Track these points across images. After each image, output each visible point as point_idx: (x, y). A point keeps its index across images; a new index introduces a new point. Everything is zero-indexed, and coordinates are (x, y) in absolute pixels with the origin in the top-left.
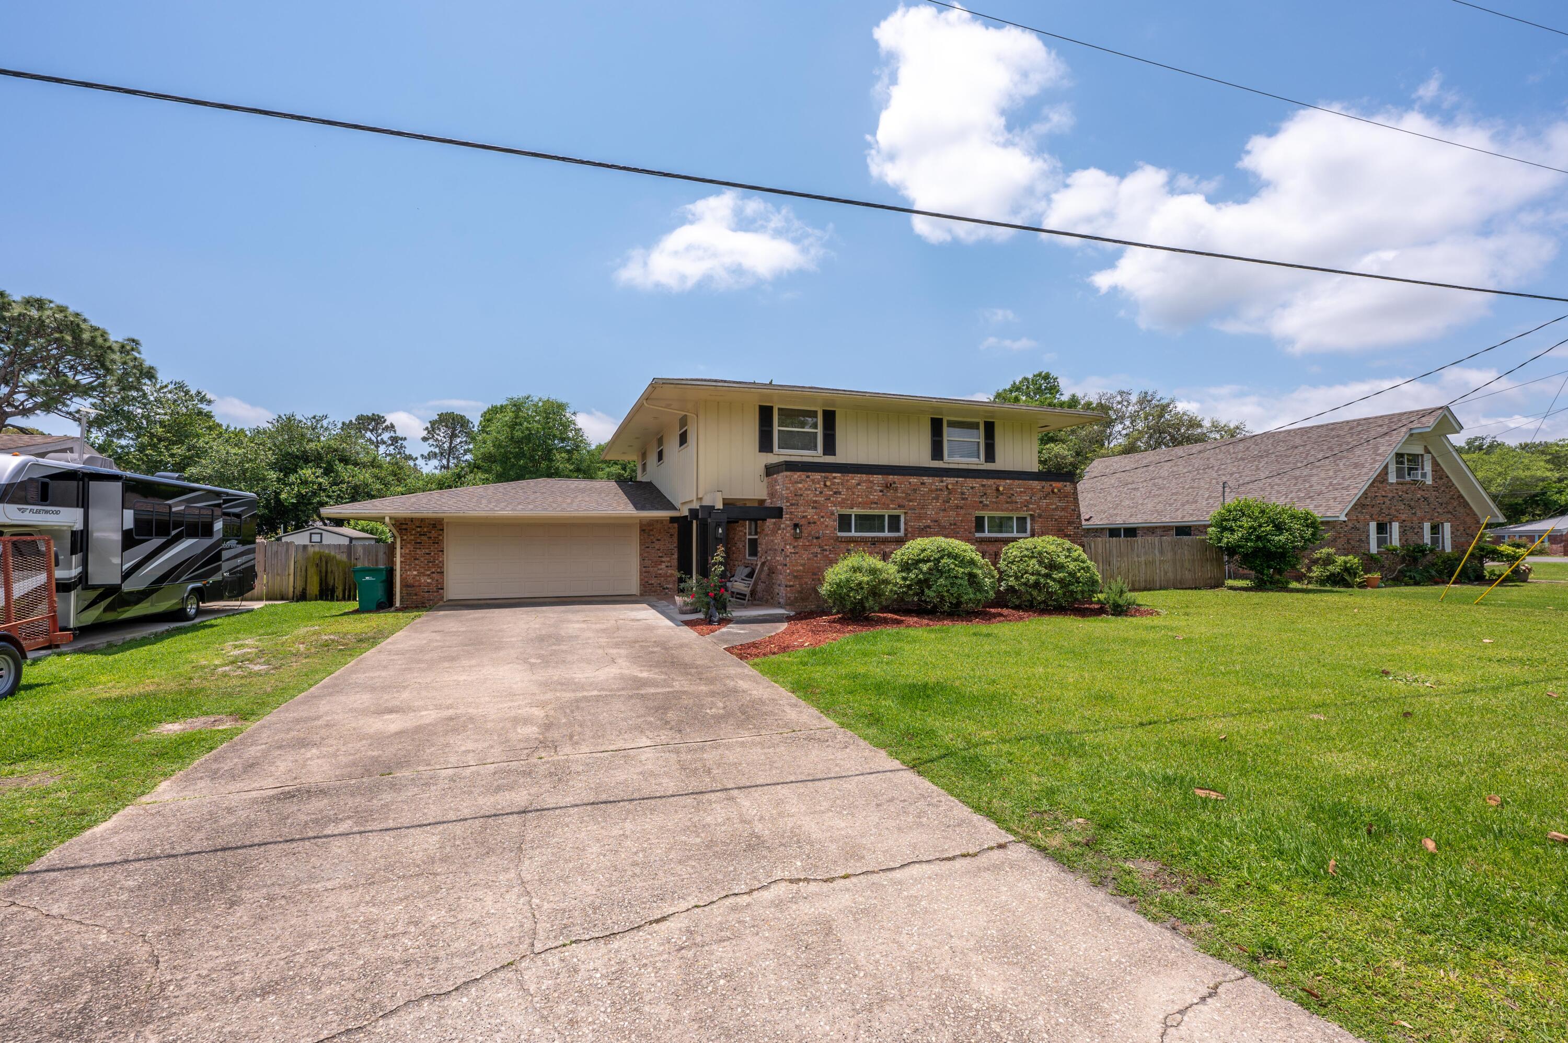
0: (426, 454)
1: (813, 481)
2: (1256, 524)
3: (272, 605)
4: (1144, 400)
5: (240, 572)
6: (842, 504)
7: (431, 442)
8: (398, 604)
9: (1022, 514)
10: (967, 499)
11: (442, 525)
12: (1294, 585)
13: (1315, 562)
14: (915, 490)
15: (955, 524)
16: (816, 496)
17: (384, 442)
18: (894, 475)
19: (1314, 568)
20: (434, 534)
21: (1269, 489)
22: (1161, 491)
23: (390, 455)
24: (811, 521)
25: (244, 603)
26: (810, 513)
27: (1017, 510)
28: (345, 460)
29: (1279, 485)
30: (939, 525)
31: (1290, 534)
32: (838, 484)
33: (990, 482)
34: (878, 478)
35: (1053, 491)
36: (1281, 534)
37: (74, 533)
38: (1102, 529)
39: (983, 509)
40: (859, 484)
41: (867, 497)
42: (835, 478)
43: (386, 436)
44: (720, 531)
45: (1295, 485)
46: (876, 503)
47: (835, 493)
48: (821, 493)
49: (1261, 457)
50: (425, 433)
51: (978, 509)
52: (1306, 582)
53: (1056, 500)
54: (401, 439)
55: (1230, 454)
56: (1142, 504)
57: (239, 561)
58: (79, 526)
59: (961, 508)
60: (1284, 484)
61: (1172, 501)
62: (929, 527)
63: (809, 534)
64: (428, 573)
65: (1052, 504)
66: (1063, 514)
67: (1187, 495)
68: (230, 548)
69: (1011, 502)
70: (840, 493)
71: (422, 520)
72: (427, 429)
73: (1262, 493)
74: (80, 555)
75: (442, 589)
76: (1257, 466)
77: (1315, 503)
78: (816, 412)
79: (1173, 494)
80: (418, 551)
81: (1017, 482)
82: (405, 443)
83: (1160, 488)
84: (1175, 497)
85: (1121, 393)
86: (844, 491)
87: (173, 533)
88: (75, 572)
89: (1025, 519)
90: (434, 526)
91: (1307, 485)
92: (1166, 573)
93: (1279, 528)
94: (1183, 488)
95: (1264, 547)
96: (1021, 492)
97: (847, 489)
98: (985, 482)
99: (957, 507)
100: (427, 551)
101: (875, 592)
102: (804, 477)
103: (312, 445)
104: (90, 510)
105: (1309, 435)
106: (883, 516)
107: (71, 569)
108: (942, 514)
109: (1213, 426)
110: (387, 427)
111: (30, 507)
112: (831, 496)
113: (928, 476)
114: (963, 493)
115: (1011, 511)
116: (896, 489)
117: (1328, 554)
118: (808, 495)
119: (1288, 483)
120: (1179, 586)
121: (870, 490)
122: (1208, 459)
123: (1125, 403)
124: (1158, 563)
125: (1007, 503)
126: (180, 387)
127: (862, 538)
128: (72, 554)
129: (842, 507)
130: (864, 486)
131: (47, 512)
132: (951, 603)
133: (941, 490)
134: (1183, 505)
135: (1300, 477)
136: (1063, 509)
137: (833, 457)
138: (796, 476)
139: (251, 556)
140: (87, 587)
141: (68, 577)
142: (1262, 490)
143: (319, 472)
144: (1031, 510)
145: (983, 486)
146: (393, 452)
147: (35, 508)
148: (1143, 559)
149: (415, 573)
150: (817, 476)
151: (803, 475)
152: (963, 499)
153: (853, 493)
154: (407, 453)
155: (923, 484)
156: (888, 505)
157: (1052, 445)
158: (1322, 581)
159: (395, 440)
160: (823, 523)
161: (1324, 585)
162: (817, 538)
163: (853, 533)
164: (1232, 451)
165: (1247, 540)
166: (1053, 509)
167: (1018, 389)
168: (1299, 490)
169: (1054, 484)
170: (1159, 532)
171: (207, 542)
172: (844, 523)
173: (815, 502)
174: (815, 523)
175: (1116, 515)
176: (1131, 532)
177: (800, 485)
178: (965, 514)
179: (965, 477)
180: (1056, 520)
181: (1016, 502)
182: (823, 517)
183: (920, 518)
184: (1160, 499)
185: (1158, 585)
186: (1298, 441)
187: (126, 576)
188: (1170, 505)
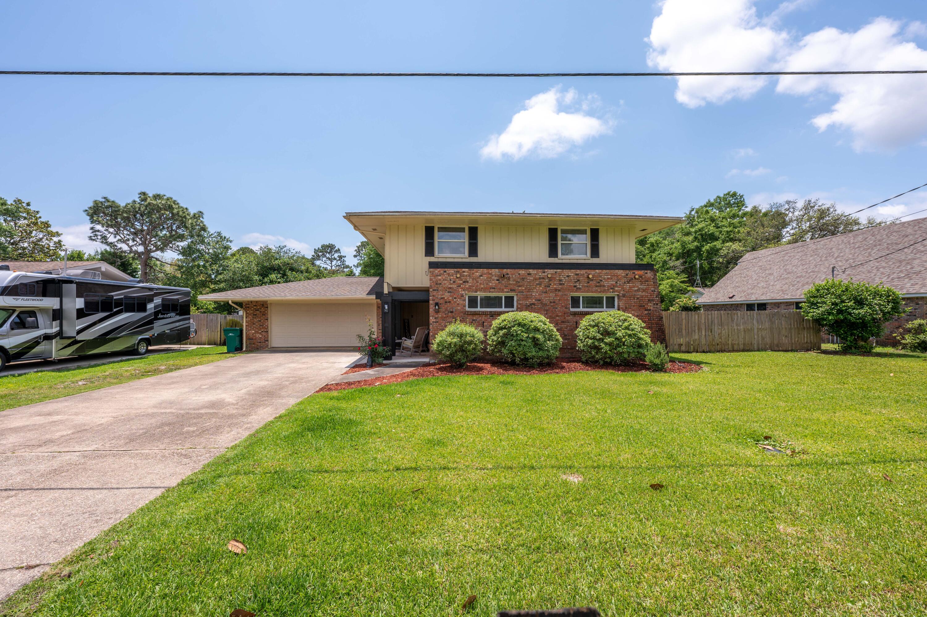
0: (356, 265)
1: (449, 274)
2: (838, 301)
3: (200, 348)
4: (808, 206)
5: (178, 330)
6: (469, 289)
7: (358, 257)
8: (244, 349)
9: (610, 295)
10: (564, 284)
11: (267, 304)
12: (879, 350)
13: (909, 331)
14: (523, 279)
15: (554, 302)
16: (451, 284)
17: (335, 259)
18: (507, 268)
19: (906, 337)
20: (263, 310)
21: (875, 271)
22: (789, 275)
23: (338, 266)
24: (448, 301)
25: (182, 346)
26: (447, 296)
27: (604, 291)
28: (292, 269)
29: (884, 268)
30: (541, 303)
31: (870, 308)
32: (466, 276)
33: (583, 272)
34: (495, 271)
35: (635, 277)
36: (862, 308)
37: (54, 311)
38: (741, 304)
39: (576, 291)
40: (481, 276)
41: (487, 284)
42: (464, 272)
43: (336, 255)
44: (386, 307)
45: (898, 267)
46: (494, 288)
47: (464, 282)
48: (454, 282)
49: (875, 246)
50: (355, 253)
51: (572, 292)
52: (900, 348)
53: (638, 284)
54: (343, 257)
55: (850, 244)
56: (773, 285)
57: (177, 324)
58: (57, 306)
59: (559, 291)
60: (889, 267)
61: (795, 282)
62: (534, 304)
63: (446, 310)
64: (260, 332)
65: (634, 287)
66: (644, 294)
67: (808, 278)
68: (170, 317)
69: (600, 286)
70: (468, 282)
71: (257, 302)
72: (356, 250)
73: (868, 275)
74: (58, 321)
75: (268, 341)
76: (870, 253)
77: (912, 282)
78: (464, 228)
79: (798, 277)
80: (255, 320)
81: (605, 271)
82: (345, 259)
83: (789, 273)
84: (798, 279)
85: (788, 202)
86: (470, 281)
87: (115, 310)
88: (55, 330)
89: (613, 298)
90: (263, 305)
91: (909, 267)
92: (763, 338)
93: (860, 303)
94: (807, 272)
95: (846, 318)
96: (608, 278)
97: (473, 279)
98: (578, 272)
99: (556, 290)
100: (259, 319)
101: (461, 349)
102: (442, 272)
103: (276, 262)
104: (63, 299)
105: (921, 225)
106: (502, 297)
107: (52, 328)
108: (544, 295)
109: (869, 223)
110: (336, 250)
111: (21, 298)
112: (461, 284)
113: (533, 269)
114: (560, 280)
115: (600, 292)
116: (509, 279)
117: (920, 325)
118: (445, 284)
119: (893, 266)
120: (776, 348)
121: (489, 279)
122: (831, 249)
123: (792, 210)
124: (756, 331)
125: (597, 286)
126: (219, 234)
127: (483, 312)
128: (53, 321)
129: (469, 291)
130: (485, 277)
131: (33, 300)
132: (520, 358)
133: (543, 278)
134: (803, 285)
135: (904, 260)
136: (644, 291)
137: (476, 258)
138: (437, 272)
139: (187, 322)
140: (62, 338)
141: (51, 332)
142: (869, 272)
143: (279, 276)
144: (617, 291)
145: (577, 275)
146: (340, 264)
147: (25, 298)
148: (742, 327)
149: (253, 332)
150: (452, 271)
151: (441, 271)
152: (561, 284)
153: (477, 282)
154: (347, 264)
155: (529, 274)
156: (503, 290)
157: (731, 244)
158: (914, 348)
159: (340, 257)
160: (455, 302)
161: (914, 351)
162: (452, 312)
163: (479, 309)
164: (852, 241)
165: (829, 314)
166: (635, 291)
167: (712, 205)
168: (901, 271)
169: (636, 272)
170: (783, 306)
171: (142, 315)
172: (473, 302)
173: (450, 288)
174: (450, 302)
175: (752, 294)
176: (762, 306)
177: (440, 277)
178: (563, 295)
179: (562, 269)
180: (638, 298)
181: (604, 286)
182: (455, 298)
183: (527, 298)
184: (787, 281)
185: (756, 347)
186: (910, 231)
187: (79, 332)
188: (793, 286)
